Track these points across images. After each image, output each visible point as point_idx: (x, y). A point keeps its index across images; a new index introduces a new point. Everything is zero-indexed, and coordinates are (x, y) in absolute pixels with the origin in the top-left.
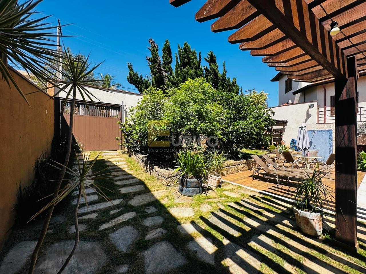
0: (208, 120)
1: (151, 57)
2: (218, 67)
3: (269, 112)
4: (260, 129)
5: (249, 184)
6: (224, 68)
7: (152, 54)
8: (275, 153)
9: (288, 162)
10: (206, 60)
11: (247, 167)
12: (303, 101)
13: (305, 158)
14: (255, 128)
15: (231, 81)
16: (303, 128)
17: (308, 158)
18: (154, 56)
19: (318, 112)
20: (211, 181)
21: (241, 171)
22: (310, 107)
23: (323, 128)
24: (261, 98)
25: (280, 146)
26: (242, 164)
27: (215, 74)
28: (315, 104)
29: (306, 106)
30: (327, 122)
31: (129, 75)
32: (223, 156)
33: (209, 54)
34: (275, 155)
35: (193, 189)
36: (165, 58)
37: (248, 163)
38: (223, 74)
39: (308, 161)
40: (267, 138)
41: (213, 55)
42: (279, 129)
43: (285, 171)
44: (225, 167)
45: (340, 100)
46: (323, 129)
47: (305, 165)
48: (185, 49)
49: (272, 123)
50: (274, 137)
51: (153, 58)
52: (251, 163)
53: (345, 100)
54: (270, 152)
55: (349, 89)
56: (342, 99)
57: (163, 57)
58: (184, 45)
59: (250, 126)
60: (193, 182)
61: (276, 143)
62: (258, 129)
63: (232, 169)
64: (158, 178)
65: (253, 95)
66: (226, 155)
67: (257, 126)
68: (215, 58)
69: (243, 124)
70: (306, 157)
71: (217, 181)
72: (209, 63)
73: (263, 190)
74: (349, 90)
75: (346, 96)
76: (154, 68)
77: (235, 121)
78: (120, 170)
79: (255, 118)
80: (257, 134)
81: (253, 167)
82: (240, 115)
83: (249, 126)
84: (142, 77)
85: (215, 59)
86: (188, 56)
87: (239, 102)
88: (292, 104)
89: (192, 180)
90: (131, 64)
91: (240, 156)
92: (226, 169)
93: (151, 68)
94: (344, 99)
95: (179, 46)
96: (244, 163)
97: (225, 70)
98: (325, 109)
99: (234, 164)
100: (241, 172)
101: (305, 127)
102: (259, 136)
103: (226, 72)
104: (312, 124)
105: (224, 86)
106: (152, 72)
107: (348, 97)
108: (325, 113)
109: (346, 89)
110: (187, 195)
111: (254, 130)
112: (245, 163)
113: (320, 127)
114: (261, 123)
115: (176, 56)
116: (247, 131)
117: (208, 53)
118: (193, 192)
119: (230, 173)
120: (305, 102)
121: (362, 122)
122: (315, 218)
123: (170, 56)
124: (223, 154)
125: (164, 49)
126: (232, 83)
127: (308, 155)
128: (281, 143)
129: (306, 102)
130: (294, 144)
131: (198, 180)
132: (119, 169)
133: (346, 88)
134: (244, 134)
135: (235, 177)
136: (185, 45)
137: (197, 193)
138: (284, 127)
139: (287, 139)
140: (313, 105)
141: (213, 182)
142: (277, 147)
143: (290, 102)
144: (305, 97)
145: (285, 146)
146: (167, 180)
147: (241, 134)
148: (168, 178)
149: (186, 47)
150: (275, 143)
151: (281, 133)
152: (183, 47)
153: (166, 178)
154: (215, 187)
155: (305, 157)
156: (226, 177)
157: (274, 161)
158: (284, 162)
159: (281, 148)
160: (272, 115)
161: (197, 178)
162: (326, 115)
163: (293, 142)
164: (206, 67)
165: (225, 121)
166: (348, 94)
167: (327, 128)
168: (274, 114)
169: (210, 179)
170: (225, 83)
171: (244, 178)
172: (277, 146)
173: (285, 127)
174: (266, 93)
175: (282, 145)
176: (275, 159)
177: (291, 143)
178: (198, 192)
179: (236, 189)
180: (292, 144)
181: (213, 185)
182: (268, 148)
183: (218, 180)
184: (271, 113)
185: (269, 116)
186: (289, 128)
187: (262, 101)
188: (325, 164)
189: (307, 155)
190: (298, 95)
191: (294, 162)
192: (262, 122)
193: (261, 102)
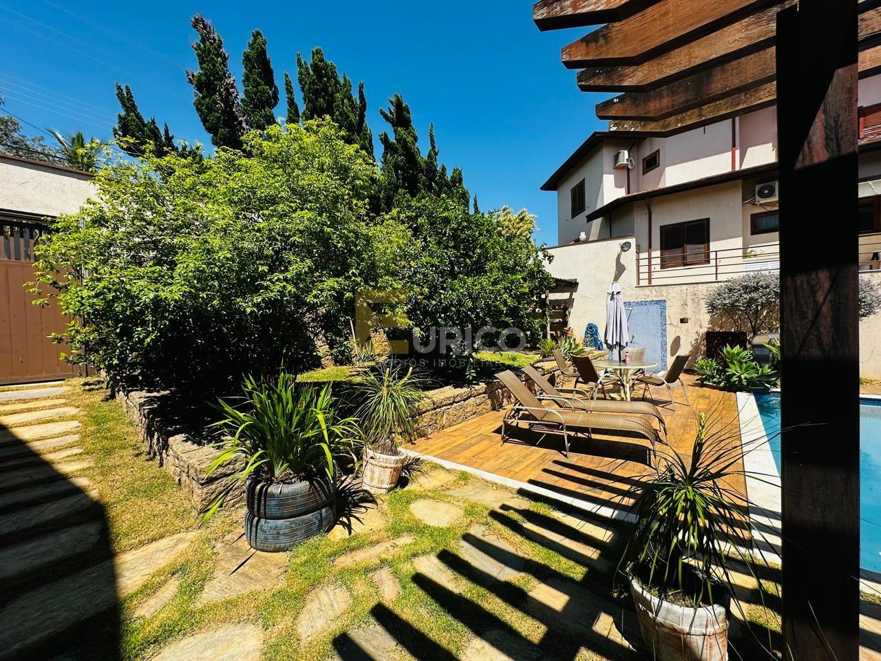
0: (357, 268)
1: (197, 71)
2: (416, 139)
3: (541, 254)
4: (520, 298)
5: (491, 461)
6: (432, 140)
7: (201, 64)
8: (553, 358)
9: (586, 382)
10: (386, 116)
11: (489, 402)
12: (608, 234)
13: (621, 370)
14: (505, 296)
15: (449, 175)
16: (615, 296)
17: (628, 369)
18: (206, 69)
19: (638, 260)
20: (373, 472)
21: (475, 416)
22: (622, 247)
23: (648, 296)
24: (521, 227)
25: (566, 342)
26: (475, 397)
27: (411, 156)
28: (633, 241)
29: (615, 245)
30: (654, 282)
31: (120, 122)
32: (409, 383)
33: (391, 102)
34: (554, 364)
35: (293, 522)
36: (253, 87)
37: (490, 392)
38: (429, 156)
39: (627, 375)
40: (537, 323)
41: (401, 104)
42: (561, 300)
43: (583, 410)
44: (428, 411)
45: (799, 165)
46: (649, 299)
47: (622, 387)
48: (316, 68)
49: (548, 283)
50: (552, 320)
51: (205, 74)
52: (500, 391)
53: (821, 164)
54: (544, 357)
55: (838, 116)
56: (807, 163)
57: (246, 83)
58: (313, 57)
59: (493, 290)
60: (294, 496)
61: (556, 333)
62: (513, 298)
63: (448, 414)
64: (180, 480)
65: (504, 218)
66: (419, 382)
67: (511, 291)
68: (408, 112)
69: (476, 286)
70: (623, 367)
71: (390, 470)
72: (394, 125)
73: (531, 482)
74: (836, 122)
75: (827, 146)
76: (210, 110)
77: (453, 275)
78: (30, 459)
79: (505, 269)
80: (513, 312)
81: (505, 400)
82: (468, 260)
83: (490, 290)
84: (172, 138)
85: (407, 115)
86: (325, 89)
87: (465, 224)
88: (586, 242)
89: (287, 489)
90: (127, 88)
91: (471, 373)
92: (432, 414)
93: (198, 109)
94: (816, 161)
95: (299, 61)
96: (480, 392)
97: (434, 147)
98: (650, 255)
99: (454, 398)
100: (475, 420)
101: (619, 293)
102: (518, 317)
103: (436, 154)
104: (626, 288)
105: (432, 188)
106: (204, 121)
107: (833, 151)
108: (650, 262)
109: (823, 116)
110: (269, 549)
111: (505, 303)
112: (484, 393)
113: (643, 295)
114: (520, 283)
115: (288, 84)
116: (487, 305)
117: (391, 99)
118: (292, 534)
119: (443, 427)
120: (611, 237)
121: (718, 282)
122: (710, 630)
123: (270, 82)
124: (409, 379)
125: (247, 58)
126: (452, 182)
127: (628, 362)
128: (564, 334)
129: (613, 237)
130: (592, 335)
131: (311, 483)
132: (31, 456)
133: (825, 112)
134: (478, 313)
135: (455, 439)
136: (316, 57)
137: (309, 533)
138: (571, 295)
139: (577, 324)
140: (629, 243)
141: (377, 474)
142: (557, 343)
143: (583, 236)
144: (612, 227)
145: (575, 340)
146: (205, 491)
147: (472, 314)
148: (210, 481)
149: (320, 61)
150: (554, 333)
151: (565, 309)
152: (310, 62)
153: (202, 485)
154: (384, 491)
155: (619, 367)
156: (430, 441)
157: (552, 381)
158: (577, 382)
159: (567, 345)
160: (545, 262)
161: (309, 478)
162: (653, 267)
163: (591, 330)
164: (386, 135)
165: (425, 275)
166: (833, 136)
167: (656, 296)
168: (550, 258)
169: (369, 466)
170: (436, 182)
171: (482, 437)
172: (559, 342)
173: (574, 295)
174: (532, 215)
175: (569, 338)
176: (555, 373)
177: (587, 333)
178: (314, 528)
179: (454, 487)
180: (589, 335)
181: (380, 486)
182: (538, 345)
183: (392, 466)
184: (545, 256)
185: (538, 264)
186: (582, 296)
187: (524, 234)
188: (664, 383)
189: (624, 361)
190: (597, 223)
191: (599, 382)
192: (525, 279)
193: (521, 234)
